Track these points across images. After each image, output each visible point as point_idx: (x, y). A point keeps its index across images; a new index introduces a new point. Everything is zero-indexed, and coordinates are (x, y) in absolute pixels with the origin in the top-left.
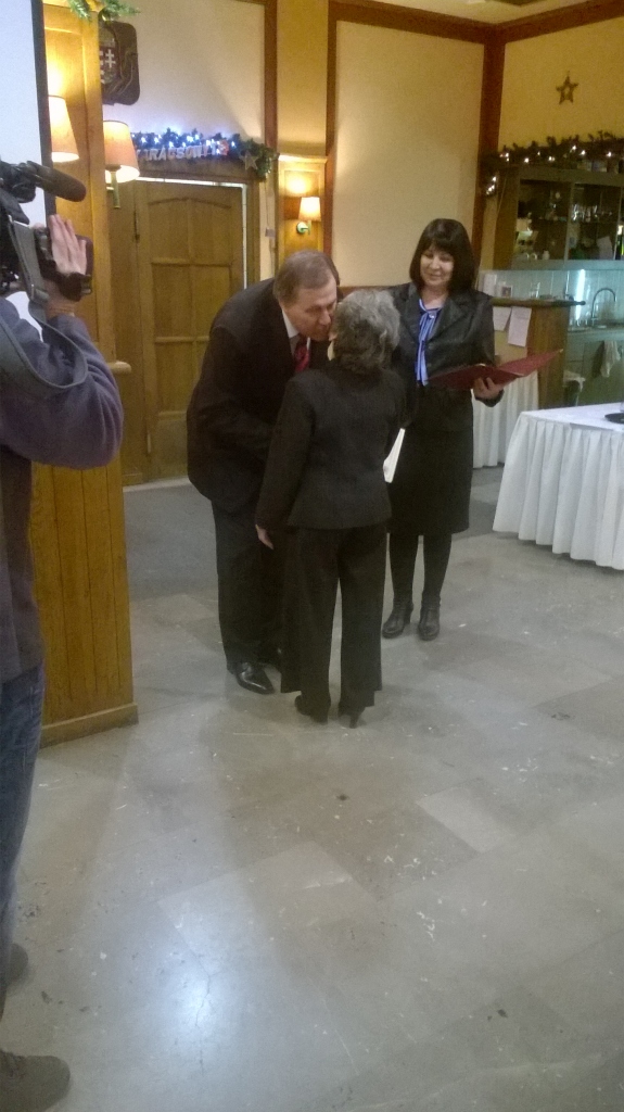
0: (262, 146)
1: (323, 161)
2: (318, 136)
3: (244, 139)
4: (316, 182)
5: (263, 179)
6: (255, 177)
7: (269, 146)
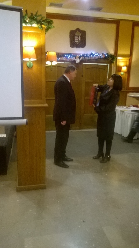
0: (113, 56)
1: (129, 58)
2: (128, 53)
3: (109, 54)
4: (127, 63)
5: (113, 63)
6: (111, 62)
7: (115, 55)
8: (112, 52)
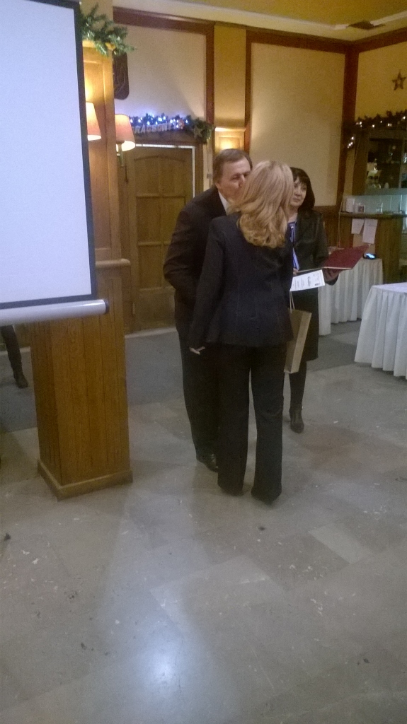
0: (205, 122)
1: (243, 130)
2: (240, 115)
3: (193, 118)
4: (239, 144)
5: (205, 143)
6: (200, 141)
7: (209, 122)
8: (200, 113)
